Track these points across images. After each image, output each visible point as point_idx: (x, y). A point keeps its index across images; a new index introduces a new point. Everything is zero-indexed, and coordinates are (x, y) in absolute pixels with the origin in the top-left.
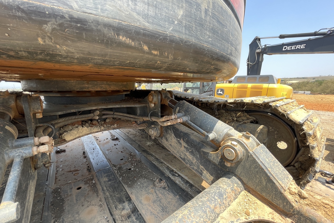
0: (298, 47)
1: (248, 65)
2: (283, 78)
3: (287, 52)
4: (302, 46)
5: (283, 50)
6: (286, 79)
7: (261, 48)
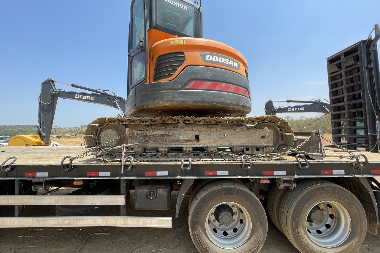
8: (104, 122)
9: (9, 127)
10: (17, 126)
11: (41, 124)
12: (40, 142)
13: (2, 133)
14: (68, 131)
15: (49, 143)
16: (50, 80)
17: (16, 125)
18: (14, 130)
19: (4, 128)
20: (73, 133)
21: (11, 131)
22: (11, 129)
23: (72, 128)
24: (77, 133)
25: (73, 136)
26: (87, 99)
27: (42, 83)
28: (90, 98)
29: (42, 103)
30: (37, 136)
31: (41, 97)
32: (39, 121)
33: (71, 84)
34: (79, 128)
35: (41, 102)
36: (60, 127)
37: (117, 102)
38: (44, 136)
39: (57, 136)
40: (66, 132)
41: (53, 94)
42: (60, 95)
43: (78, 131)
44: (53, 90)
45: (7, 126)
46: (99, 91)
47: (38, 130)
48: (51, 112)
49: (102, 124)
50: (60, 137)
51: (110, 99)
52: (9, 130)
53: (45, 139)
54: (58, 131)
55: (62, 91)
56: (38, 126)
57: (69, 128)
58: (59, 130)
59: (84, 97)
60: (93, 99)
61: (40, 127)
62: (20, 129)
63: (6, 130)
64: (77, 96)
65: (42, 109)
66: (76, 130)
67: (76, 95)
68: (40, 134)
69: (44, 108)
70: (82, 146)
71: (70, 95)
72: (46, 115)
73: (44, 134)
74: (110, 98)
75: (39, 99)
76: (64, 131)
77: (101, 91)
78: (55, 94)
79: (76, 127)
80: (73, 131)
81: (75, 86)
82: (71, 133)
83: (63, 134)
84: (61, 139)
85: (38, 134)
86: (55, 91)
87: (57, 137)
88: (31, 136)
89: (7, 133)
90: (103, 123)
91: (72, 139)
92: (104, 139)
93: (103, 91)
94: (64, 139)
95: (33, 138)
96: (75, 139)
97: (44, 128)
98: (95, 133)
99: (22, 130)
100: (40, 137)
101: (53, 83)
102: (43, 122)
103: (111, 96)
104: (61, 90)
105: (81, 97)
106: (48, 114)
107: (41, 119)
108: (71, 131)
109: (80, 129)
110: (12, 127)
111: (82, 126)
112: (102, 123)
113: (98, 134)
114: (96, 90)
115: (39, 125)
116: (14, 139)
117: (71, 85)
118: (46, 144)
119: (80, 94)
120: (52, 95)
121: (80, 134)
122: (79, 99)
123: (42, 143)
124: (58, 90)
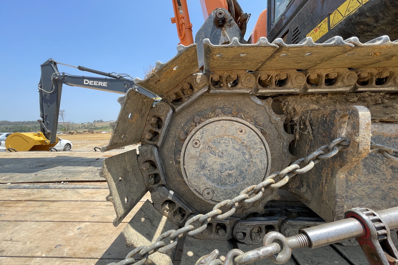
8: (186, 86)
9: (23, 123)
10: (31, 122)
11: (44, 118)
12: (44, 141)
13: (17, 129)
14: (81, 127)
15: (56, 142)
16: (51, 61)
17: (29, 122)
18: (28, 126)
19: (18, 125)
20: (86, 129)
21: (26, 127)
22: (25, 125)
23: (85, 124)
24: (90, 129)
25: (85, 132)
26: (99, 85)
27: (41, 65)
28: (103, 85)
29: (44, 91)
30: (40, 133)
31: (41, 84)
32: (41, 114)
33: (77, 66)
34: (91, 123)
35: (42, 91)
36: (73, 123)
37: (137, 89)
38: (49, 134)
39: (70, 132)
40: (79, 128)
41: (56, 79)
42: (65, 81)
43: (90, 127)
44: (56, 74)
45: (21, 122)
46: (113, 74)
47: (41, 126)
48: (55, 103)
49: (176, 94)
50: (72, 134)
51: (128, 85)
52: (23, 126)
53: (50, 137)
54: (71, 127)
55: (66, 76)
56: (41, 121)
57: (82, 124)
58: (72, 125)
59: (95, 83)
60: (107, 86)
61: (43, 122)
62: (33, 125)
63: (21, 127)
64: (86, 82)
65: (43, 99)
66: (89, 126)
67: (85, 80)
68: (43, 130)
69: (47, 97)
70: (96, 151)
71: (77, 81)
72: (49, 106)
73: (49, 131)
74: (128, 83)
75: (39, 86)
76: (77, 127)
77: (116, 75)
78: (58, 79)
79: (89, 123)
80: (86, 126)
81: (83, 69)
82: (84, 129)
83: (76, 130)
84: (74, 135)
85: (42, 131)
86: (58, 76)
87: (70, 134)
88: (33, 134)
89: (22, 130)
90: (183, 90)
91: (84, 135)
92: (203, 167)
93: (118, 75)
94: (76, 135)
95: (36, 135)
96: (88, 135)
97: (47, 124)
98: (148, 136)
99: (36, 126)
100: (44, 135)
101: (55, 65)
102: (46, 116)
103: (128, 81)
104: (65, 74)
105: (90, 82)
106: (51, 106)
107: (43, 113)
108: (83, 126)
109: (93, 124)
110: (26, 123)
111: (95, 122)
112: (178, 90)
113: (161, 139)
114: (109, 74)
115: (41, 119)
116: (11, 138)
117: (78, 68)
118: (52, 143)
119: (90, 79)
120: (54, 79)
121: (94, 130)
122: (88, 85)
123: (47, 142)
124: (61, 74)
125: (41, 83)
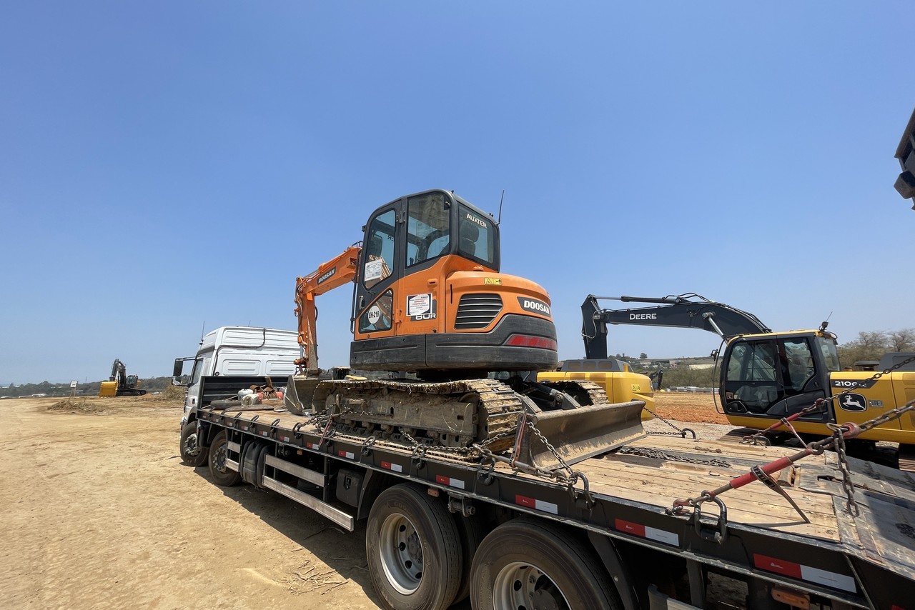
0: (648, 316)
1: (585, 339)
2: (679, 359)
3: (635, 322)
4: (653, 317)
5: (631, 319)
6: (687, 359)
7: (599, 313)
125: (583, 329)
